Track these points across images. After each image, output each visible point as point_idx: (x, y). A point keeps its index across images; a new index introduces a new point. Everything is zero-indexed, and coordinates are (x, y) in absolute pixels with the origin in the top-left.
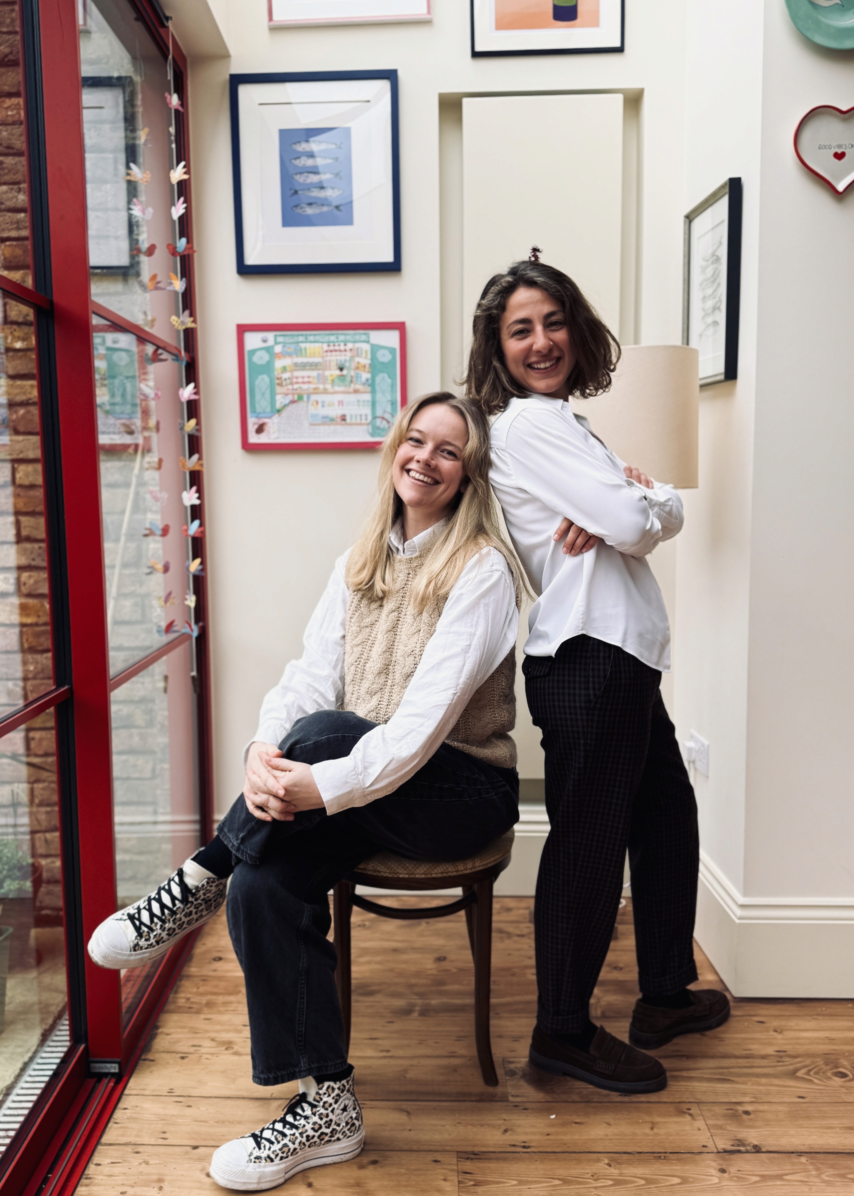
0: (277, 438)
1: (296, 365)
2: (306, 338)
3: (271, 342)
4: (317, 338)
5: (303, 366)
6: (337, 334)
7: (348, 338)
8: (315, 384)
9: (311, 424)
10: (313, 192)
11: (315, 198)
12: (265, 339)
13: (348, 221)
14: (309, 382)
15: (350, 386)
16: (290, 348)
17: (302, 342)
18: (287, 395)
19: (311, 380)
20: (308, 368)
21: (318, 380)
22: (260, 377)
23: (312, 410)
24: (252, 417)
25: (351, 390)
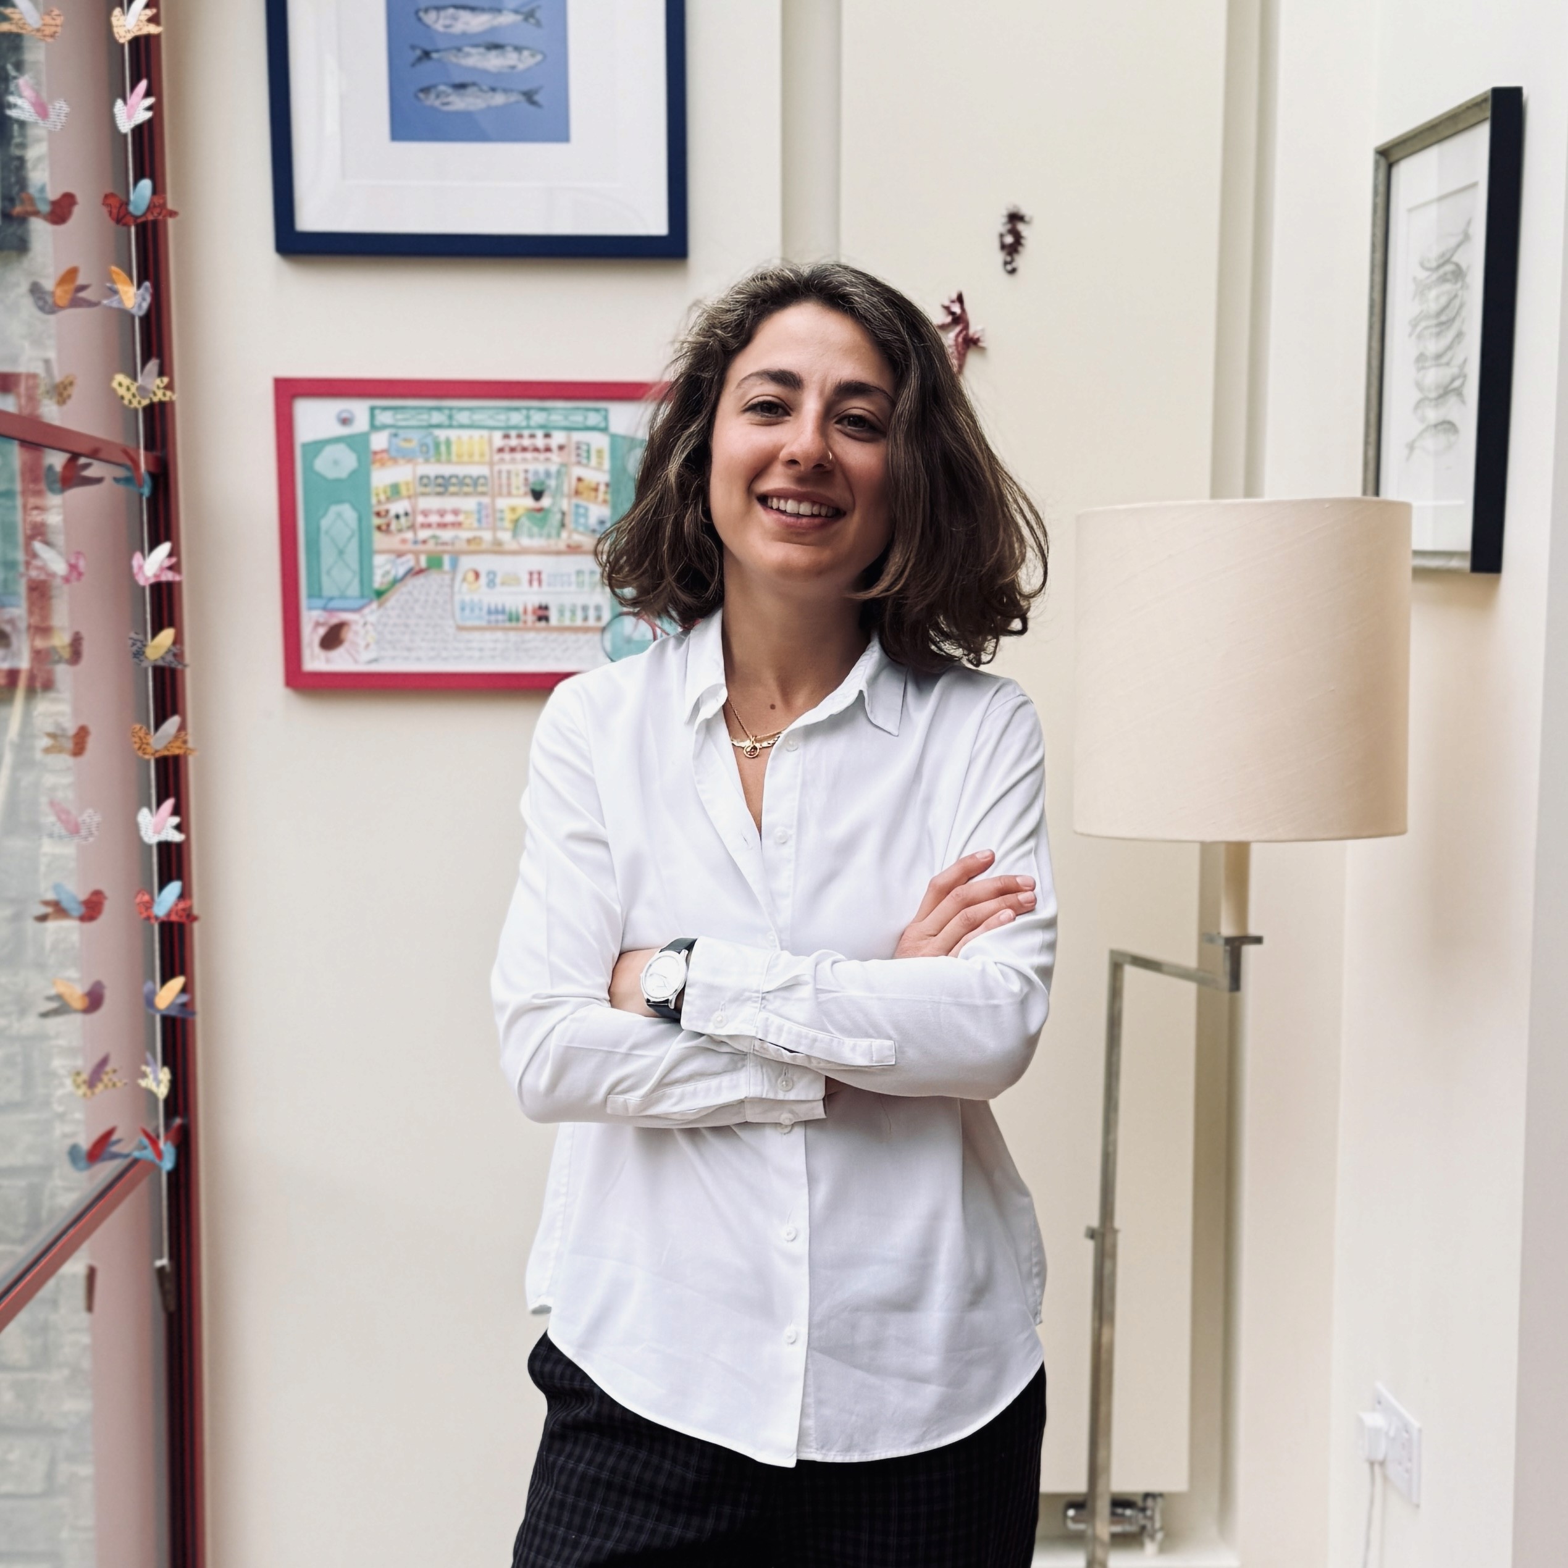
0: (375, 660)
1: (424, 480)
2: (450, 417)
3: (361, 424)
4: (478, 417)
5: (443, 485)
6: (528, 409)
7: (556, 418)
8: (470, 529)
9: (460, 628)
10: (468, 55)
11: (473, 70)
12: (345, 415)
13: (559, 132)
14: (457, 525)
15: (559, 535)
16: (406, 440)
17: (439, 426)
18: (400, 554)
19: (461, 518)
20: (452, 489)
21: (479, 521)
22: (334, 509)
23: (465, 592)
24: (310, 608)
25: (562, 546)
